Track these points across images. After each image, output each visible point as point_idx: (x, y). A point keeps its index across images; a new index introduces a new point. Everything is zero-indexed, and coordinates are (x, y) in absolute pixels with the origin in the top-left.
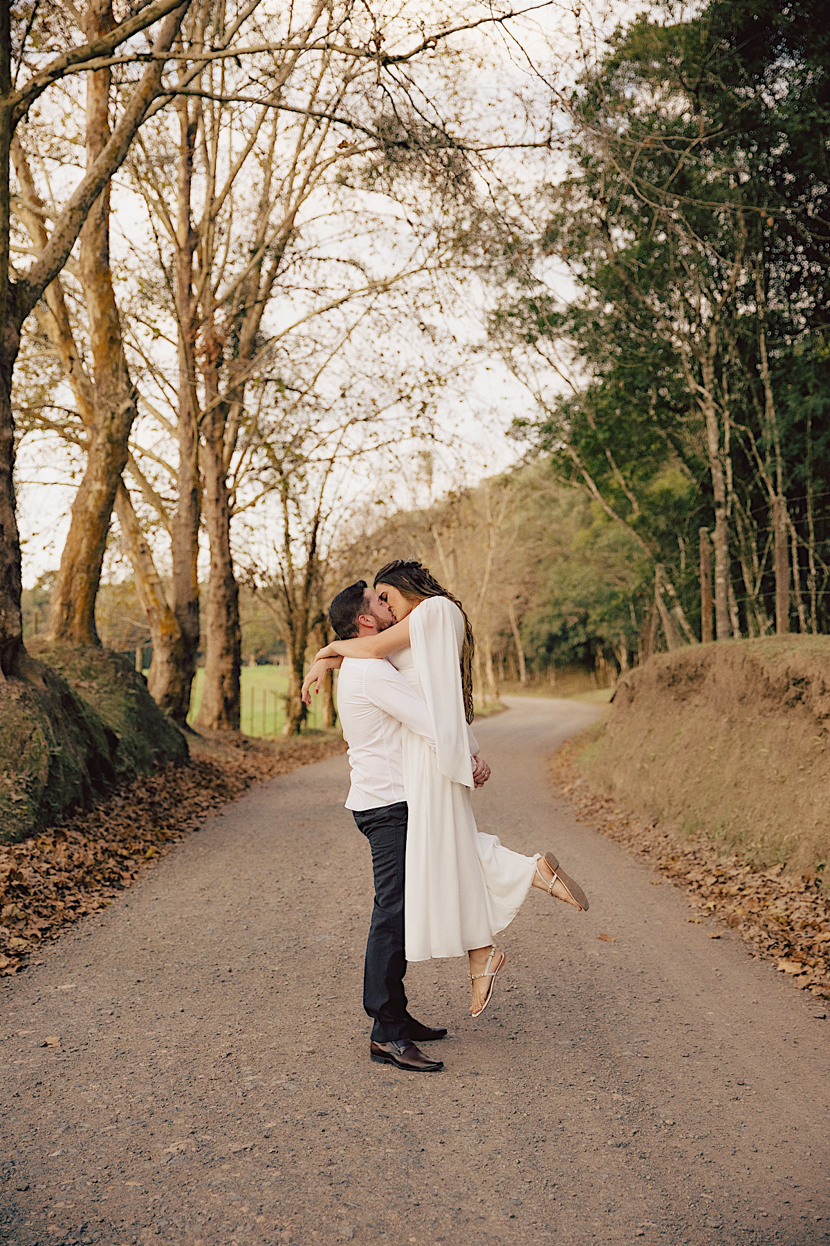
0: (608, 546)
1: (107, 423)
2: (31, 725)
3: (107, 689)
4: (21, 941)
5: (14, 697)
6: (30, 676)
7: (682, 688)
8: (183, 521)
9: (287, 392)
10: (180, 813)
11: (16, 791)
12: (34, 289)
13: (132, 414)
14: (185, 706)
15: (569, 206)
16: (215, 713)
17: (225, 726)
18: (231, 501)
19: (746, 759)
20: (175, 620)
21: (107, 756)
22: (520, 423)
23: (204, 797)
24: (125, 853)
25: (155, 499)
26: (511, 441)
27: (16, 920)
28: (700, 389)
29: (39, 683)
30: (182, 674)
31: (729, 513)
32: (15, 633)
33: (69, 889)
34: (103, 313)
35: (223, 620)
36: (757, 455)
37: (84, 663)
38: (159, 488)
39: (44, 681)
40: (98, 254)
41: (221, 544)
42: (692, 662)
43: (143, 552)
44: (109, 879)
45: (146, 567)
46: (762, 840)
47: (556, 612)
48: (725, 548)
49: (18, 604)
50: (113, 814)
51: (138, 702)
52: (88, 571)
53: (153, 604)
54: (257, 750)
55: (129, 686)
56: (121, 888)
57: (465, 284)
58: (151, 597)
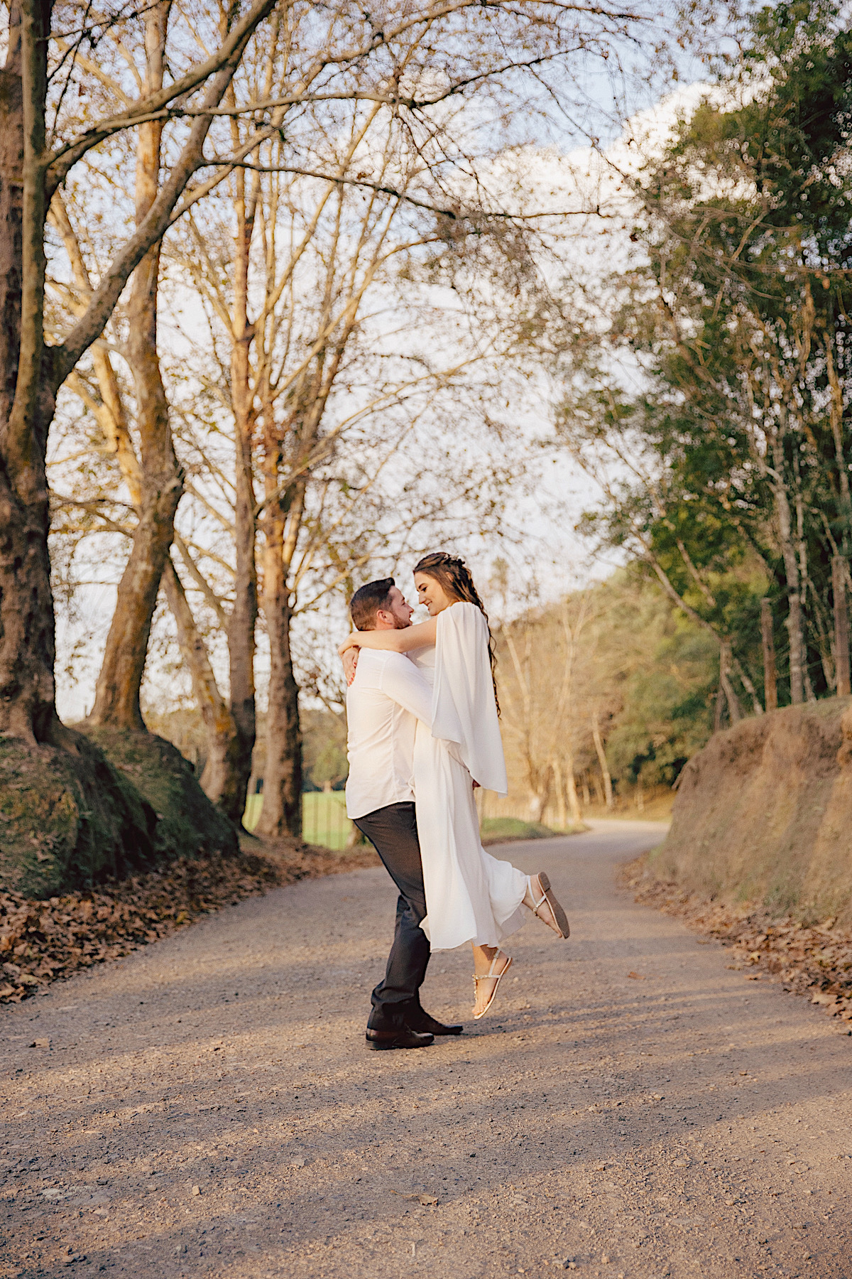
0: (691, 653)
1: (154, 502)
2: (61, 787)
3: (151, 772)
4: (31, 978)
5: (44, 760)
6: (63, 743)
7: (742, 761)
8: (239, 616)
9: (351, 493)
10: (221, 891)
11: (43, 852)
12: (71, 354)
13: (178, 493)
14: (241, 807)
15: (637, 297)
16: (275, 818)
17: (285, 833)
18: (291, 601)
19: (803, 821)
20: (231, 719)
21: (144, 829)
22: (590, 518)
23: (248, 882)
24: (154, 917)
25: (215, 601)
26: (581, 537)
27: (28, 960)
28: (771, 471)
29: (73, 750)
30: (238, 774)
31: (803, 600)
32: (48, 698)
33: (89, 940)
34: (150, 393)
35: (283, 723)
36: (831, 538)
37: (128, 747)
38: (219, 590)
39: (78, 749)
40: (146, 334)
41: (281, 645)
42: (752, 732)
43: (198, 648)
44: (133, 934)
45: (201, 663)
46: (815, 898)
47: (642, 731)
48: (800, 635)
49: (52, 668)
50: (148, 886)
51: (184, 786)
52: (133, 653)
53: (208, 701)
54: (317, 854)
55: (175, 770)
56: (145, 943)
57: (532, 379)
58: (206, 694)
